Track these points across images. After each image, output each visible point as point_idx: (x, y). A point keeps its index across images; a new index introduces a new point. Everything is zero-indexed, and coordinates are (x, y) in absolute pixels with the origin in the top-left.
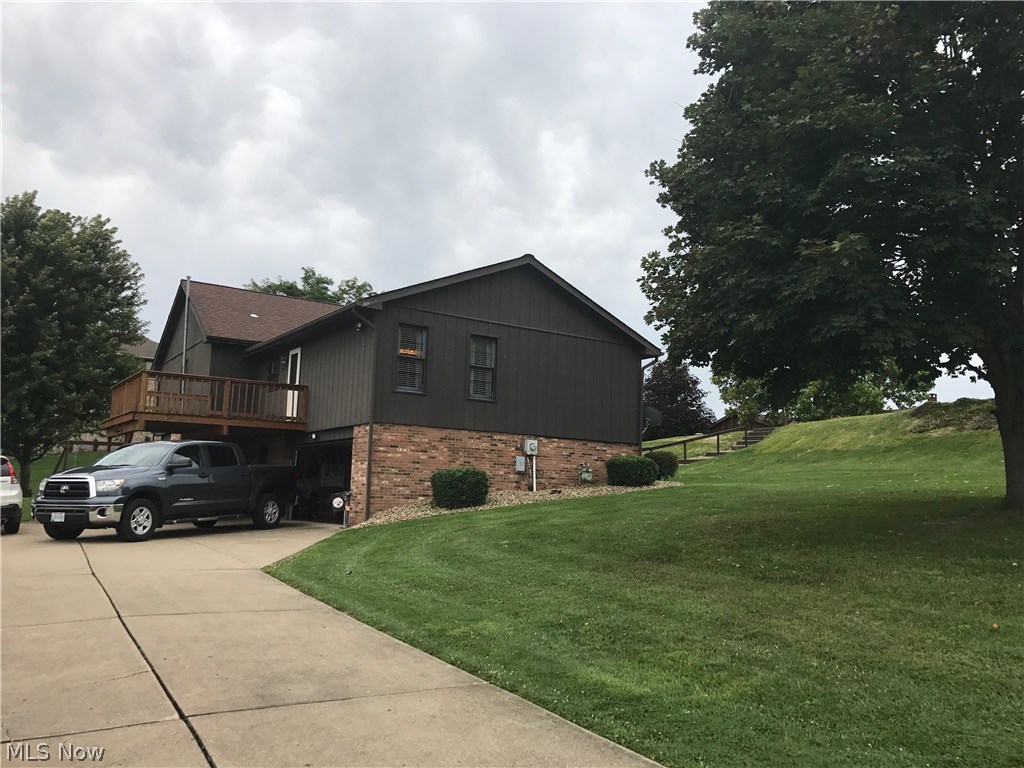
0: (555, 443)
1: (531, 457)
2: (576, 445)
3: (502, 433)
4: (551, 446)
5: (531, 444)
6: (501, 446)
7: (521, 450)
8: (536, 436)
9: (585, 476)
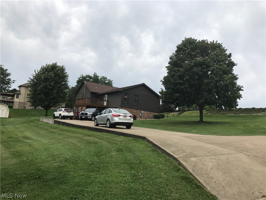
0: (146, 112)
1: (142, 114)
2: (149, 112)
3: (138, 110)
4: (145, 112)
5: (142, 112)
6: (138, 112)
7: (141, 113)
8: (143, 111)
9: (150, 117)
